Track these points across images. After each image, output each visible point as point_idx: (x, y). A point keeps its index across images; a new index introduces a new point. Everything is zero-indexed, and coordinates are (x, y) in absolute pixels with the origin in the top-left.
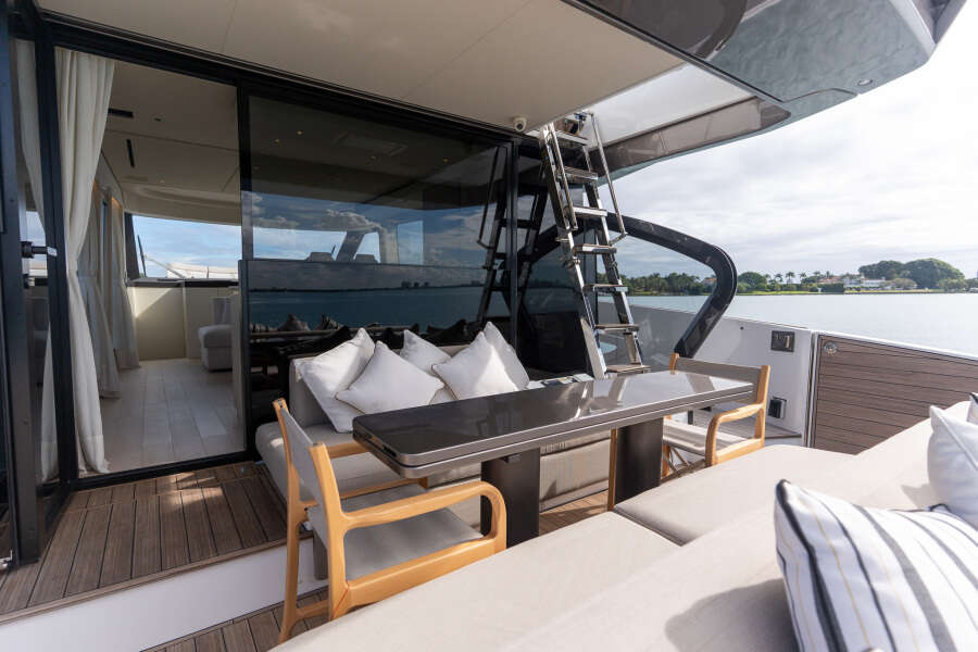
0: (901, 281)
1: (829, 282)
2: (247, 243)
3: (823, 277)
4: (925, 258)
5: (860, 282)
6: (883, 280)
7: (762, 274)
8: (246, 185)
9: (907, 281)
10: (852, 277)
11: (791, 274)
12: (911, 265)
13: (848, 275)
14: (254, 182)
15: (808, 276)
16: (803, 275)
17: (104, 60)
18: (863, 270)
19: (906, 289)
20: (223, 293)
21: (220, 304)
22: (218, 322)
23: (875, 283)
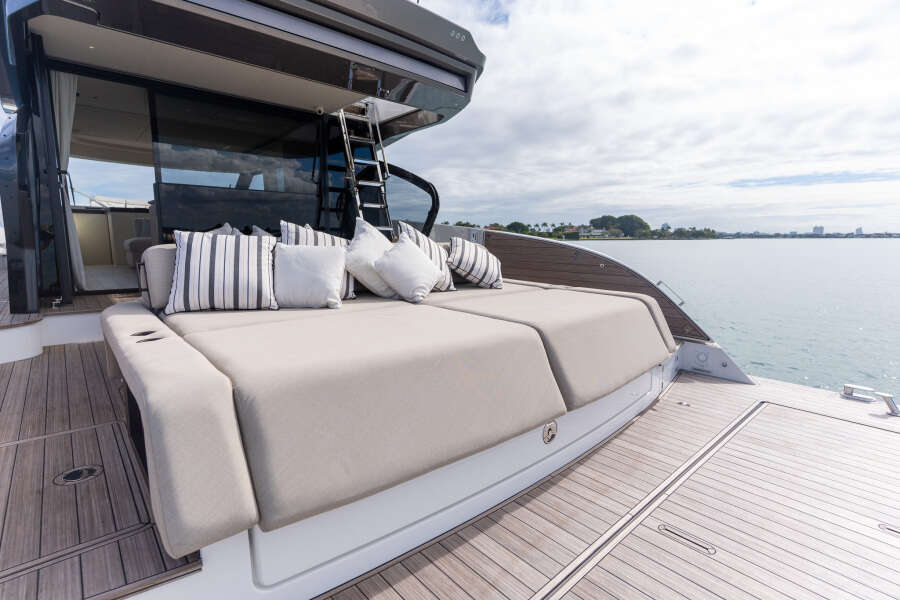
0: (613, 230)
1: (571, 231)
2: (158, 176)
3: (566, 227)
4: (629, 214)
5: (590, 231)
6: (604, 230)
7: (526, 224)
8: (155, 139)
9: (617, 231)
10: (584, 227)
11: (545, 224)
12: (621, 218)
13: (583, 226)
14: (160, 137)
15: (557, 226)
16: (553, 225)
17: (72, 76)
18: (592, 222)
19: (616, 236)
20: (141, 216)
21: (139, 223)
22: (139, 235)
23: (598, 232)
